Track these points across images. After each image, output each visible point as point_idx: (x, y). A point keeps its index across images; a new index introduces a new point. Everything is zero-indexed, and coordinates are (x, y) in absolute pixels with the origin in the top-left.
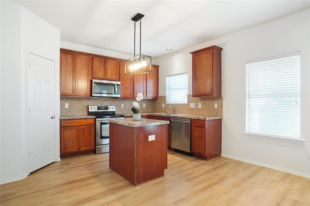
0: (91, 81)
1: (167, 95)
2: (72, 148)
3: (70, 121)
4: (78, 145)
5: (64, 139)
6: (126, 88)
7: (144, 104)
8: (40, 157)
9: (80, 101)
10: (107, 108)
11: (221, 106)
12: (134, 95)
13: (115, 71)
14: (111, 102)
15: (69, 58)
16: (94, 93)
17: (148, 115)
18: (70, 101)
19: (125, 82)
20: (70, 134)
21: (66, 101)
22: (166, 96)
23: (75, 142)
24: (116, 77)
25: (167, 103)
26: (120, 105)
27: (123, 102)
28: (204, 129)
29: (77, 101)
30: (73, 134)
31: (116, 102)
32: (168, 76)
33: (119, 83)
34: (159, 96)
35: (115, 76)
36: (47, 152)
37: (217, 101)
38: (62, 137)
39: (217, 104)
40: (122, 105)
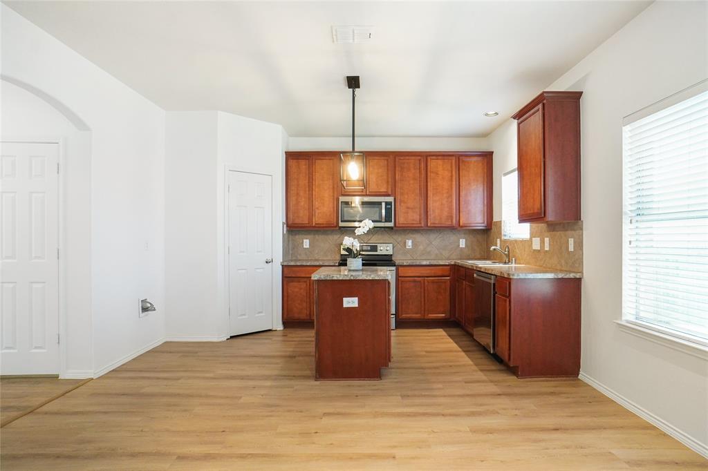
0: (338, 199)
1: (503, 219)
2: (300, 312)
3: (297, 269)
4: (308, 309)
5: (288, 296)
6: (408, 208)
7: (461, 240)
8: (246, 317)
9: (328, 234)
10: (374, 248)
11: (579, 245)
12: (429, 220)
13: (385, 177)
14: (386, 237)
15: (303, 164)
16: (342, 221)
17: (453, 263)
18: (312, 236)
19: (406, 197)
20: (296, 290)
21: (305, 236)
22: (501, 221)
23: (305, 304)
24: (387, 189)
25: (503, 238)
26: (405, 243)
27: (411, 236)
28: (508, 300)
29: (323, 236)
30: (302, 291)
31: (395, 237)
32: (506, 174)
33: (390, 199)
34: (494, 220)
35: (385, 186)
36: (260, 313)
37: (573, 232)
38: (285, 294)
39: (572, 239)
40: (409, 243)
